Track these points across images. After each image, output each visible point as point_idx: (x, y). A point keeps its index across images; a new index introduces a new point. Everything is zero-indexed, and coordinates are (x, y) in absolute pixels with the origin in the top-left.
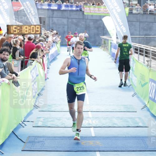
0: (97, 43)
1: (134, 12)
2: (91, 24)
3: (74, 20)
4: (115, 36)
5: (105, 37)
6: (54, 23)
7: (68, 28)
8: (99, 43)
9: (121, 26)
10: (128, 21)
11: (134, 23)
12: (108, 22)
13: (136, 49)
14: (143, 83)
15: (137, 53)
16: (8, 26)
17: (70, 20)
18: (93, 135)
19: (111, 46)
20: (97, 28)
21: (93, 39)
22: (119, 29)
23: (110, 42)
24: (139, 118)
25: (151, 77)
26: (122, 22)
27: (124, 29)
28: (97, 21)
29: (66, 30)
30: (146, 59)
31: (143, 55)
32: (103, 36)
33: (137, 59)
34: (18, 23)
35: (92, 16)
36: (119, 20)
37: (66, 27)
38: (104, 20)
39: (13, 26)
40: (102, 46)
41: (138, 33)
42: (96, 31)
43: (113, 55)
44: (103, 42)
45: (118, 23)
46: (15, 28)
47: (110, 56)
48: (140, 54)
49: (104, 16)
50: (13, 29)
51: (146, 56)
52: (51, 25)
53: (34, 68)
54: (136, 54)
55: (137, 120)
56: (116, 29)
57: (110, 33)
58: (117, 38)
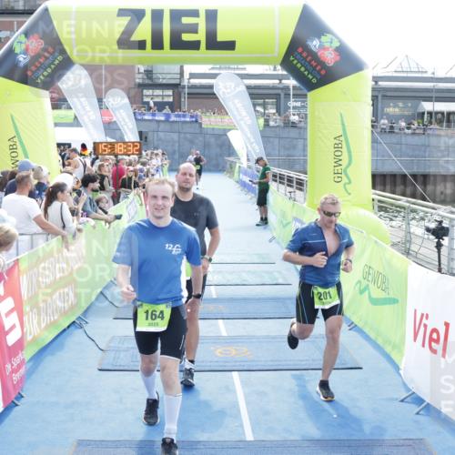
0: (220, 168)
1: (272, 123)
2: (212, 140)
3: (188, 136)
4: (246, 158)
5: (231, 159)
6: (160, 140)
7: (179, 145)
8: (223, 167)
9: (252, 143)
10: (262, 137)
11: (271, 139)
12: (236, 139)
13: (275, 176)
14: (285, 222)
15: (276, 181)
16: (94, 143)
17: (182, 135)
18: (215, 297)
19: (239, 172)
20: (221, 146)
21: (214, 162)
22: (250, 148)
23: (238, 165)
24: (280, 272)
25: (295, 215)
26: (254, 138)
27: (257, 147)
28: (220, 136)
29: (177, 148)
30: (289, 189)
31: (283, 184)
32: (229, 156)
33: (276, 189)
34: (110, 140)
35: (213, 129)
36: (249, 135)
37: (177, 145)
38: (229, 134)
39: (102, 143)
40: (228, 172)
41: (277, 153)
42: (218, 150)
43: (243, 184)
44: (228, 166)
45: (249, 139)
46: (105, 146)
47: (238, 185)
48: (280, 182)
49: (230, 130)
50: (101, 147)
51: (288, 185)
52: (156, 143)
53: (131, 203)
54: (274, 183)
55: (276, 275)
56: (247, 147)
57: (238, 152)
58: (248, 160)
